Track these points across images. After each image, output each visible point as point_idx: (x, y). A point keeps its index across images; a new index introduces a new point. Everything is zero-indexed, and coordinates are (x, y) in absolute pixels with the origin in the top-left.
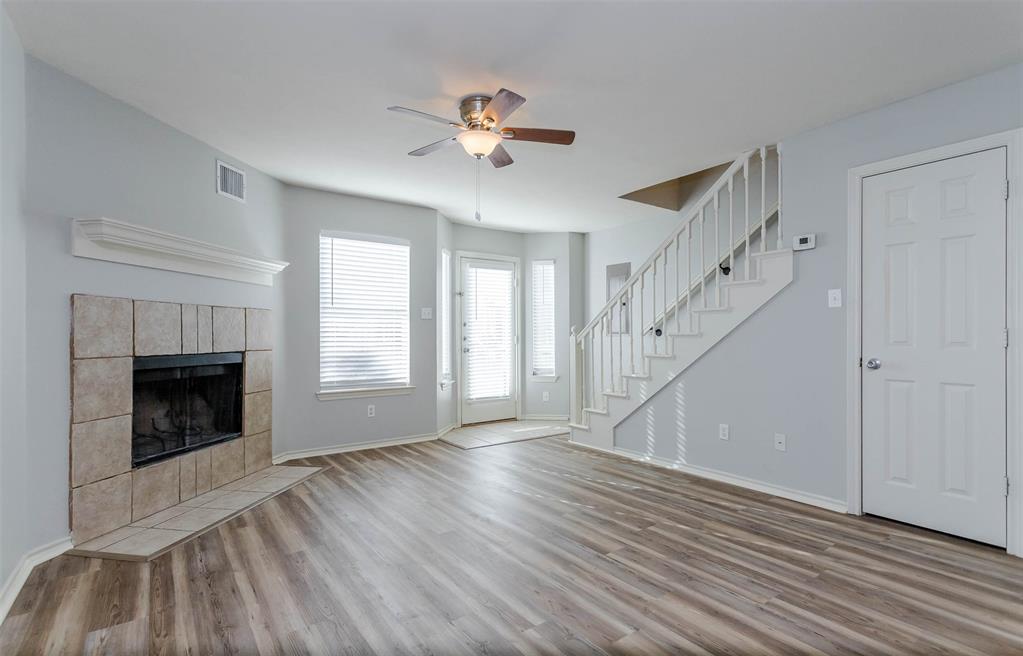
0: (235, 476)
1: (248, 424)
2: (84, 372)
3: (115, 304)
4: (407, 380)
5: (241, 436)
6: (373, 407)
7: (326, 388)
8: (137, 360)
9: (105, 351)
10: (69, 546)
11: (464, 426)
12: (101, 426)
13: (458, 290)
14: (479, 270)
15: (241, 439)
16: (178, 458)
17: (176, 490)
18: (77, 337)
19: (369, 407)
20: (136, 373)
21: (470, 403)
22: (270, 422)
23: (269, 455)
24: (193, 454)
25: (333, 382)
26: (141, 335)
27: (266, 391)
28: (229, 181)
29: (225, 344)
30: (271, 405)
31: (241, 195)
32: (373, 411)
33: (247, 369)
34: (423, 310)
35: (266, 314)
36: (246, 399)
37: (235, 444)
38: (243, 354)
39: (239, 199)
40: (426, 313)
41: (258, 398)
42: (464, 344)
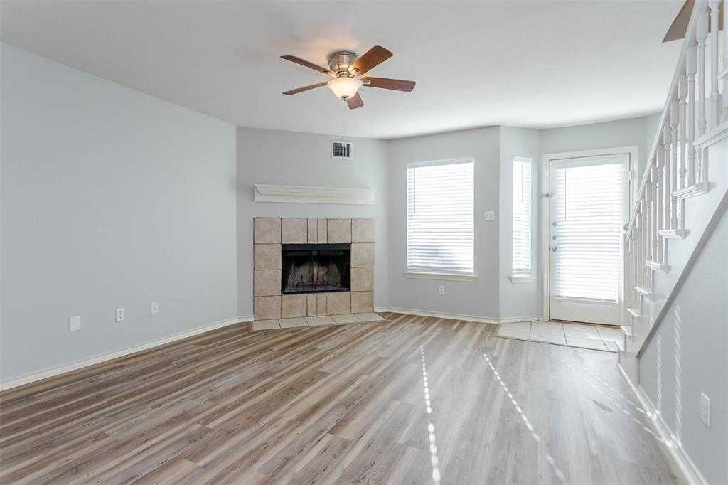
0: (343, 312)
1: (353, 284)
2: (258, 249)
3: (272, 221)
4: (472, 271)
5: (349, 290)
6: (443, 287)
7: (411, 270)
8: (284, 246)
9: (267, 241)
10: (252, 319)
11: (551, 320)
12: (266, 273)
13: (545, 191)
14: (569, 170)
15: (349, 292)
16: (306, 294)
17: (305, 310)
18: (255, 235)
19: (440, 287)
20: (283, 252)
21: (561, 300)
22: (372, 284)
23: (371, 305)
24: (315, 294)
25: (416, 266)
26: (285, 234)
27: (370, 267)
28: (341, 150)
29: (336, 239)
30: (373, 276)
31: (349, 156)
32: (443, 290)
33: (352, 253)
34: (486, 213)
35: (368, 221)
36: (352, 270)
37: (344, 294)
38: (349, 245)
39: (348, 158)
40: (489, 215)
41: (362, 271)
42: (554, 243)
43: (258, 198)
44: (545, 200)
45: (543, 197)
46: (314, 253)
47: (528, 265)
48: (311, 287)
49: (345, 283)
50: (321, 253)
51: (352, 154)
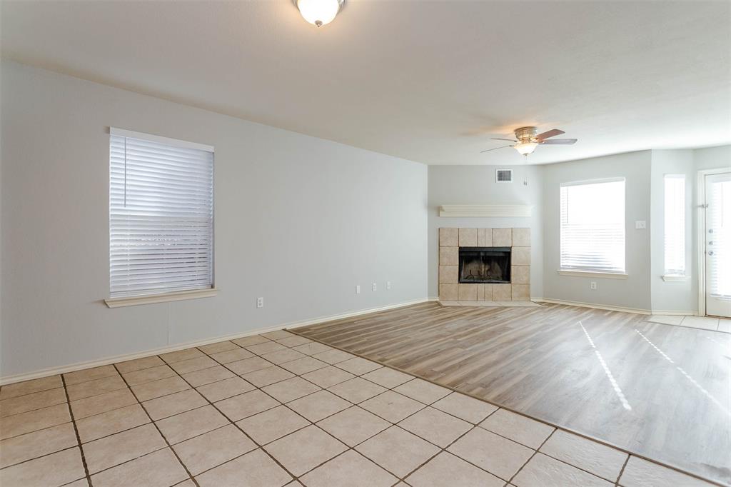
0: (505, 299)
1: (513, 278)
2: (442, 251)
3: (452, 230)
4: (624, 270)
5: (509, 283)
6: (595, 283)
7: (564, 268)
8: (460, 248)
9: (449, 244)
10: (438, 300)
12: (447, 267)
14: (726, 183)
16: (476, 284)
17: (476, 296)
18: (440, 240)
19: (592, 283)
20: (460, 252)
22: (529, 280)
23: (529, 296)
24: (483, 284)
25: (569, 266)
26: (461, 240)
27: (527, 265)
28: (503, 176)
29: (500, 243)
30: (529, 273)
31: (510, 180)
32: (595, 286)
33: (513, 255)
34: (637, 222)
35: (526, 230)
36: (512, 267)
37: (505, 286)
38: (510, 248)
39: (509, 182)
40: (640, 224)
41: (520, 268)
42: (709, 248)
43: (442, 214)
44: (700, 211)
45: (697, 208)
46: (482, 254)
47: (682, 267)
48: (480, 279)
49: (507, 277)
50: (488, 254)
51: (512, 179)
